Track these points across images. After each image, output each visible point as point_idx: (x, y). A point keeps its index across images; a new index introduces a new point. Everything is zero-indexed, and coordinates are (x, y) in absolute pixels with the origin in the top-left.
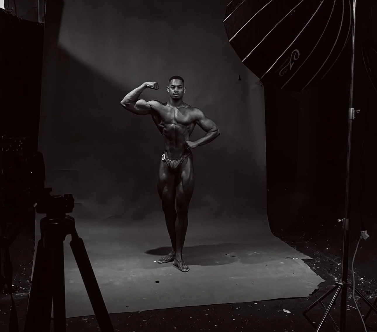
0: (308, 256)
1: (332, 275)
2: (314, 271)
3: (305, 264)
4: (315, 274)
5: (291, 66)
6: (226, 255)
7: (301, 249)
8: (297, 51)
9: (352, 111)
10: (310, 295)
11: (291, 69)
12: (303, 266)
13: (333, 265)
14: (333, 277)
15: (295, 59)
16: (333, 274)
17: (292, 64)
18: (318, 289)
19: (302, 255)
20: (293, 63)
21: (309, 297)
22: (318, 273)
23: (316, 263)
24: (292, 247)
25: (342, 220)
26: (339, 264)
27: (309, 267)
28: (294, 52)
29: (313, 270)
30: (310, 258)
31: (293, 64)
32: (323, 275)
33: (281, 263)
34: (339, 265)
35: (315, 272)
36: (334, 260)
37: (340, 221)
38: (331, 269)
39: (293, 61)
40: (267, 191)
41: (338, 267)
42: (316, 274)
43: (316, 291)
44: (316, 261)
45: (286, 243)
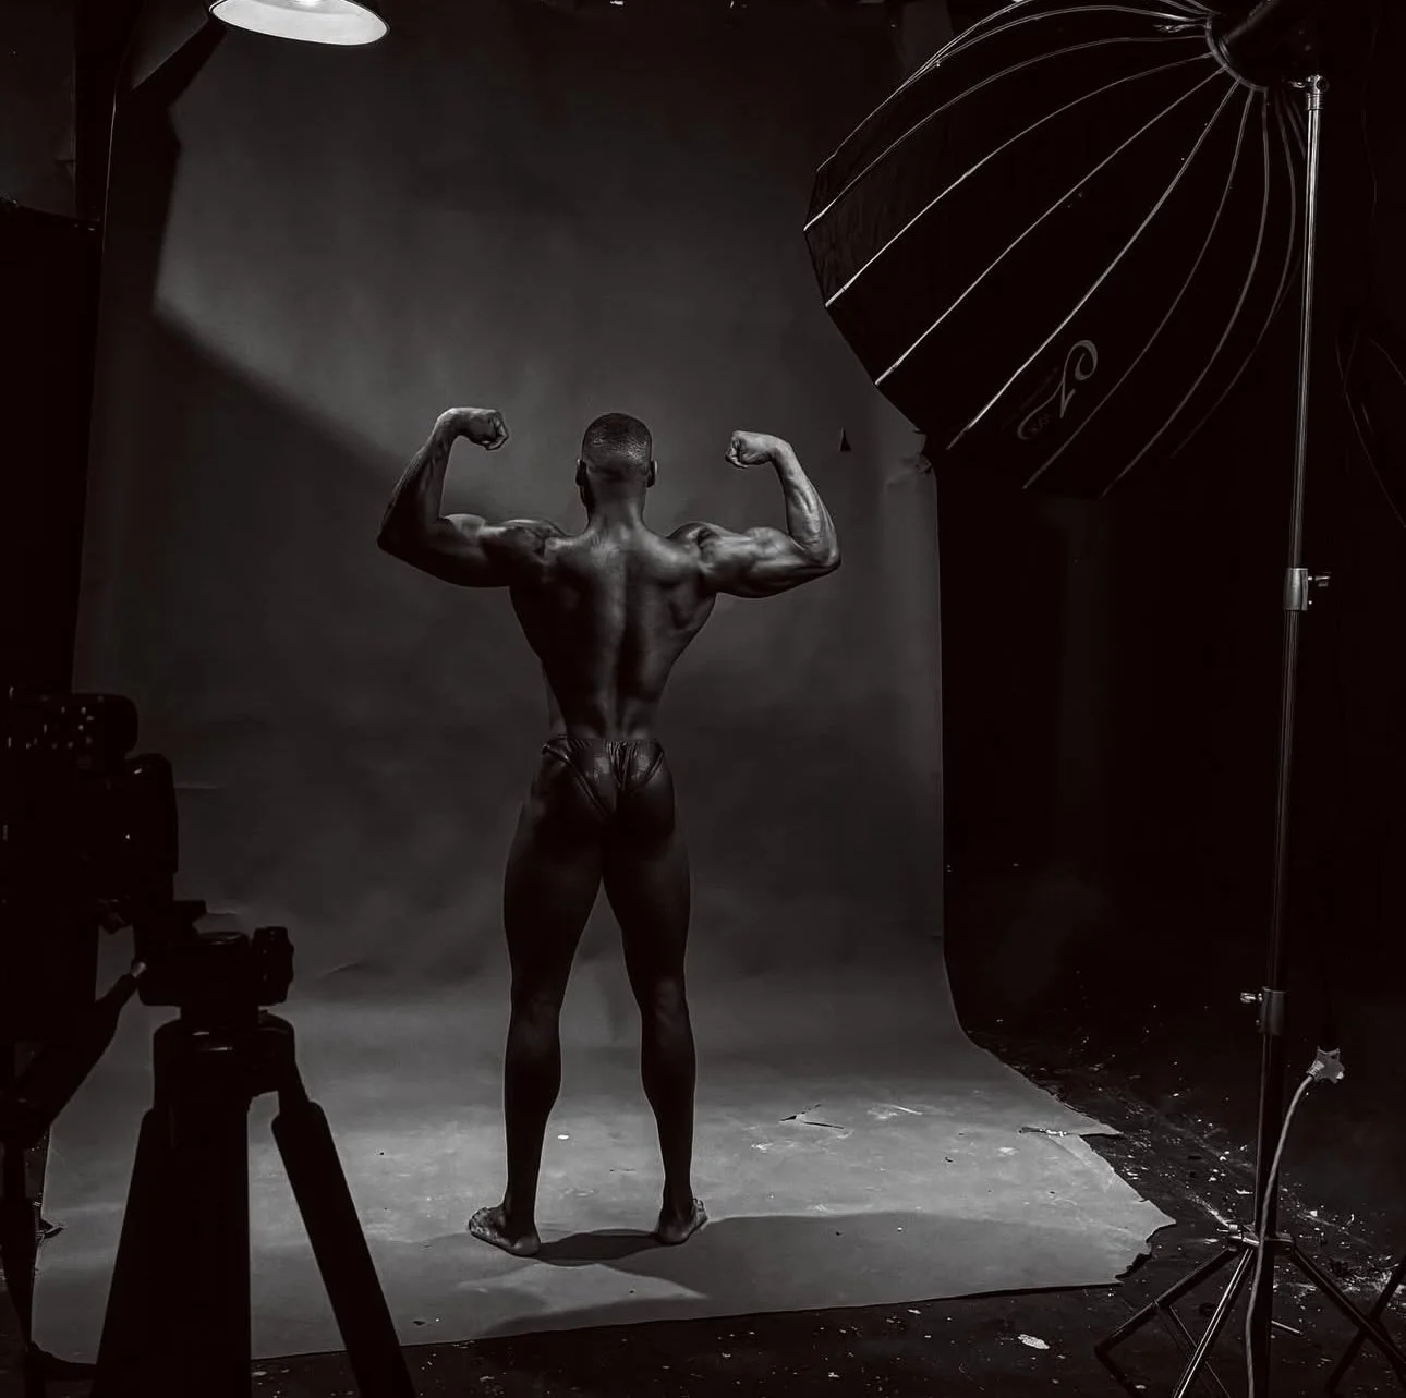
0: (1106, 1123)
1: (1197, 1199)
2: (1132, 1183)
3: (1094, 1153)
4: (1135, 1192)
5: (1064, 403)
6: (794, 1118)
7: (1077, 1095)
8: (1086, 346)
9: (1297, 577)
10: (1118, 1277)
11: (1062, 415)
12: (1088, 1163)
13: (1198, 1158)
14: (1202, 1206)
15: (1080, 376)
16: (1203, 1197)
17: (1066, 397)
18: (1150, 1256)
19: (1082, 1117)
20: (1073, 392)
21: (1118, 1285)
22: (1146, 1188)
23: (1138, 1152)
24: (1041, 1086)
25: (1257, 996)
26: (1225, 1156)
27: (1112, 1169)
28: (1076, 349)
29: (1124, 1176)
30: (1114, 1132)
31: (1069, 398)
32: (1166, 1197)
33: (1005, 1150)
34: (1222, 1158)
35: (1136, 1189)
36: (1205, 1140)
37: (1248, 998)
38: (1192, 1175)
39: (1072, 381)
40: (945, 869)
41: (1221, 1166)
42: (1140, 1193)
43: (1141, 1260)
44: (1136, 1143)
45: (1019, 1070)
